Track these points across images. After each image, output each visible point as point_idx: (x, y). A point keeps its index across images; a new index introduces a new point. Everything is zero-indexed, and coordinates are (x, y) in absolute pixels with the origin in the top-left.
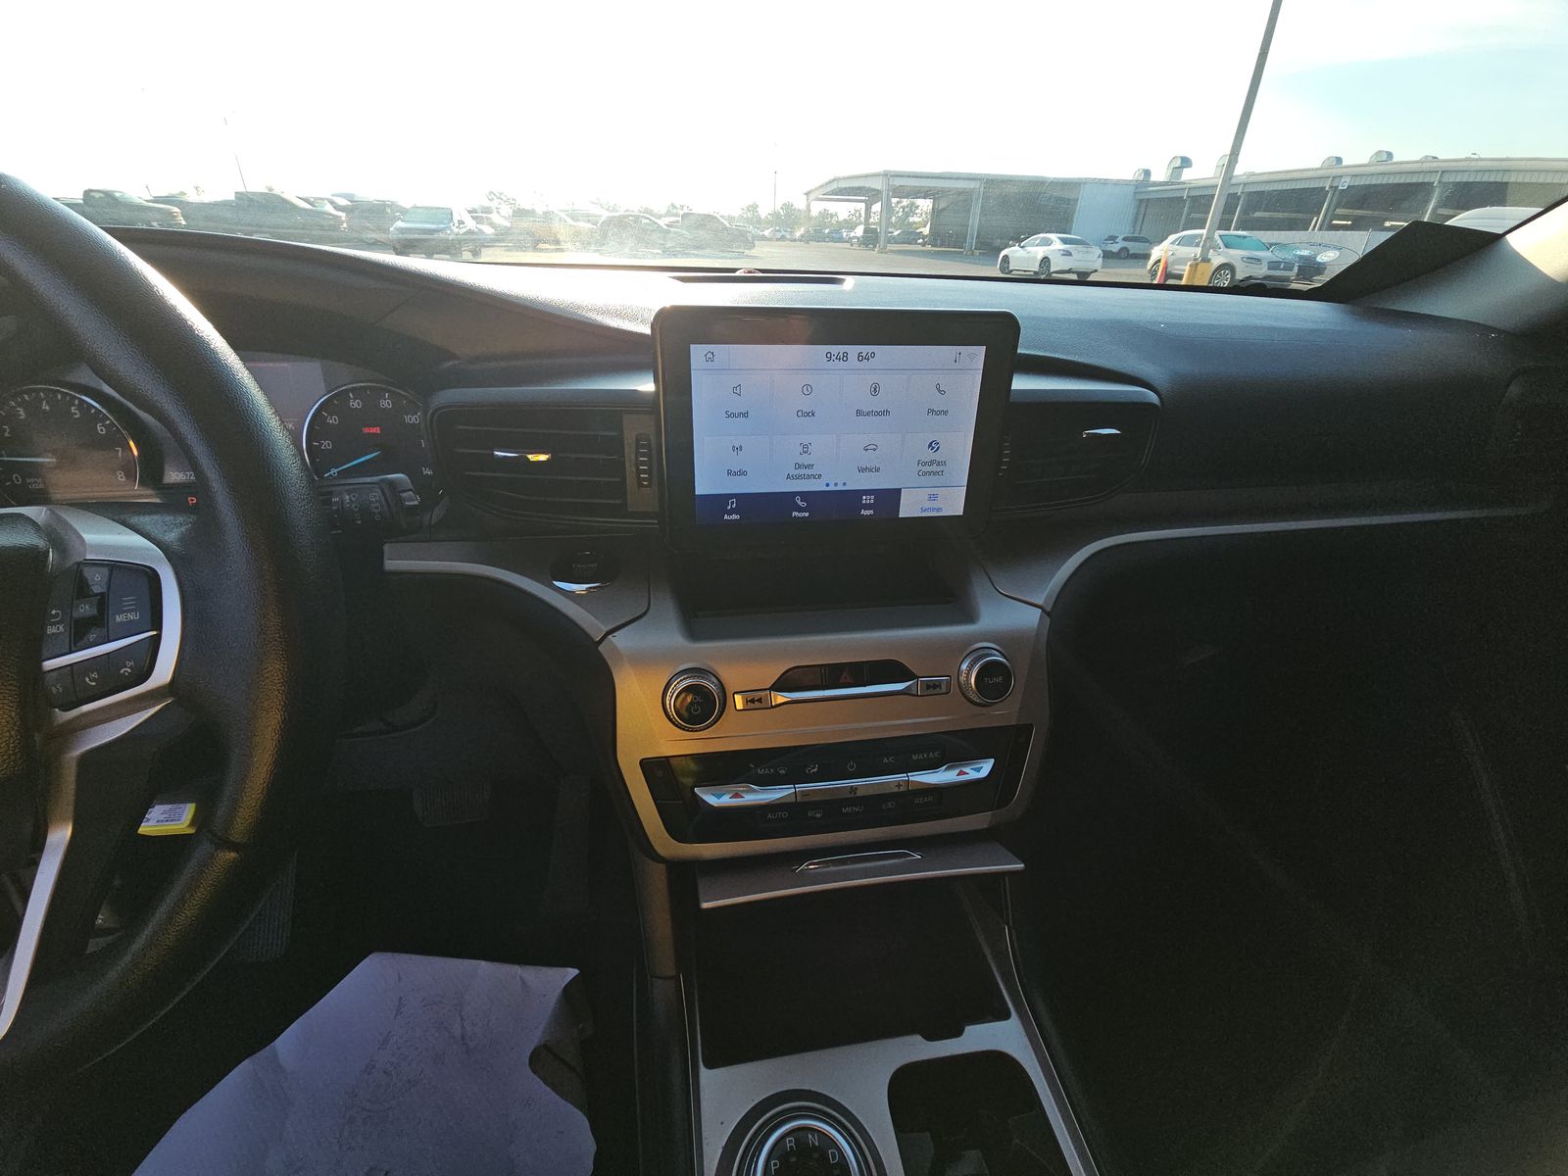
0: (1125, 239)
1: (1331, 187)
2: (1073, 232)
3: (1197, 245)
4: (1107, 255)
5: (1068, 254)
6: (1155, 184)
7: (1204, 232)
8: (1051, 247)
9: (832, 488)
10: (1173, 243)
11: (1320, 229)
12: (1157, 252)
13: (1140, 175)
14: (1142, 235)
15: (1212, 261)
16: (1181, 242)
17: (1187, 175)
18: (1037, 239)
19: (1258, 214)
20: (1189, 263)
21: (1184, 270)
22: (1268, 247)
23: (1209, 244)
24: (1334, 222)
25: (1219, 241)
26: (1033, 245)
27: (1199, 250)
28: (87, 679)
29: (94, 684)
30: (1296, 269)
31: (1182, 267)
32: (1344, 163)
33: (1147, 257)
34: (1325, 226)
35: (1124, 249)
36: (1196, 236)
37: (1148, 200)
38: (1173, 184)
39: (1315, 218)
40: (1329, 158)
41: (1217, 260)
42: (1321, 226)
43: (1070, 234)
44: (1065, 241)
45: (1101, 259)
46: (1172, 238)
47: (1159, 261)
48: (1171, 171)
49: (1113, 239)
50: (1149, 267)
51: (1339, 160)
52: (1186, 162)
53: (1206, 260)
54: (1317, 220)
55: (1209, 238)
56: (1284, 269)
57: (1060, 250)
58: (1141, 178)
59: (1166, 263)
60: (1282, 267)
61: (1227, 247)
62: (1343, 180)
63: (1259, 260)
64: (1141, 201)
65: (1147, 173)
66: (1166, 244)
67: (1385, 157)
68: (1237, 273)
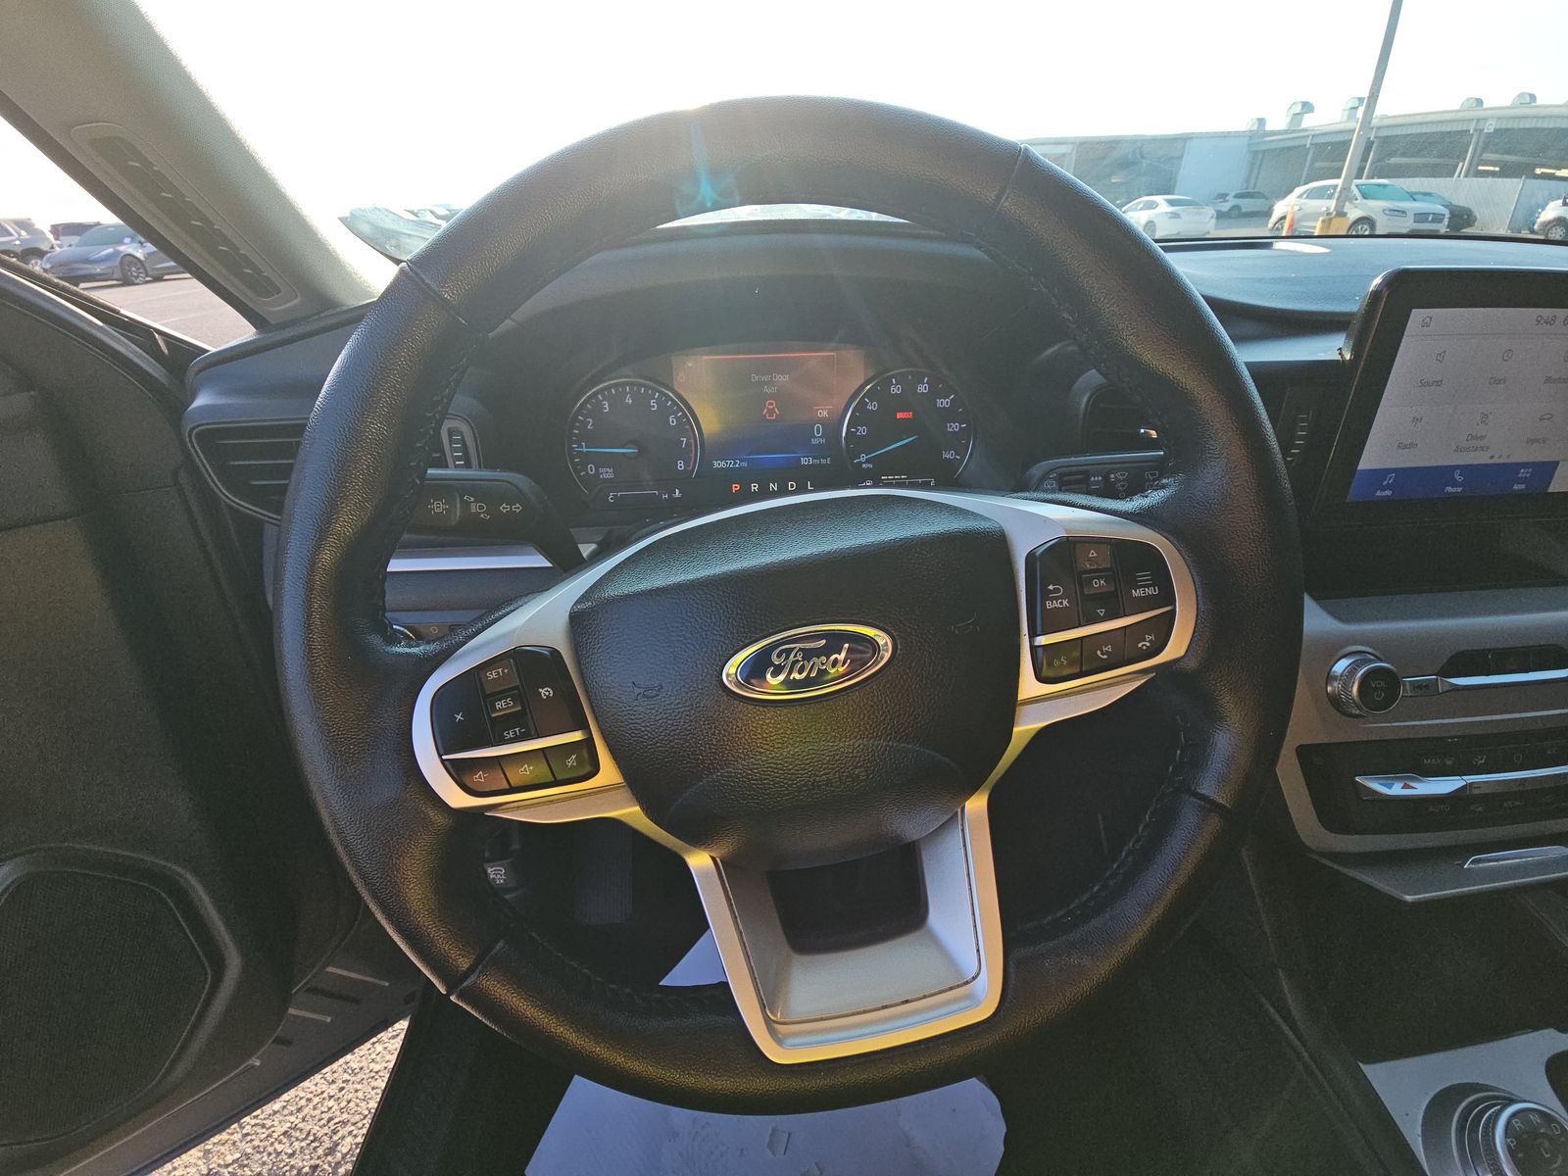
0: (1237, 196)
1: (1475, 130)
2: (1176, 192)
3: (1330, 197)
4: (1220, 216)
5: (1175, 216)
6: (1273, 133)
7: (1339, 182)
8: (1158, 210)
9: (1496, 460)
10: (1300, 196)
11: (1466, 176)
12: (1280, 208)
13: (1253, 124)
14: (1256, 190)
15: (1348, 215)
16: (1312, 195)
17: (1309, 122)
18: (1140, 203)
19: (1393, 160)
20: (1321, 219)
21: (1315, 227)
22: (1412, 196)
23: (1345, 196)
24: (1480, 168)
25: (1356, 191)
26: (1135, 210)
27: (1332, 204)
28: (1099, 653)
29: (1105, 657)
30: (1446, 221)
31: (1313, 224)
32: (1485, 105)
33: (1268, 214)
34: (1472, 172)
35: (1236, 207)
36: (1327, 188)
37: (1264, 151)
38: (1294, 131)
39: (1461, 164)
40: (1468, 100)
41: (1354, 214)
42: (1468, 171)
43: (1173, 194)
44: (1172, 203)
45: (1214, 221)
46: (1299, 190)
47: (1283, 218)
48: (1290, 118)
49: (1223, 196)
50: (1270, 225)
51: (1479, 102)
52: (1307, 107)
53: (1341, 214)
54: (1462, 167)
55: (1346, 189)
56: (1433, 221)
57: (1166, 213)
58: (1255, 128)
59: (1292, 220)
60: (1430, 218)
61: (1365, 198)
62: (1488, 123)
63: (1403, 212)
64: (1256, 153)
65: (1261, 121)
66: (1292, 198)
67: (1528, 99)
68: (1377, 228)
